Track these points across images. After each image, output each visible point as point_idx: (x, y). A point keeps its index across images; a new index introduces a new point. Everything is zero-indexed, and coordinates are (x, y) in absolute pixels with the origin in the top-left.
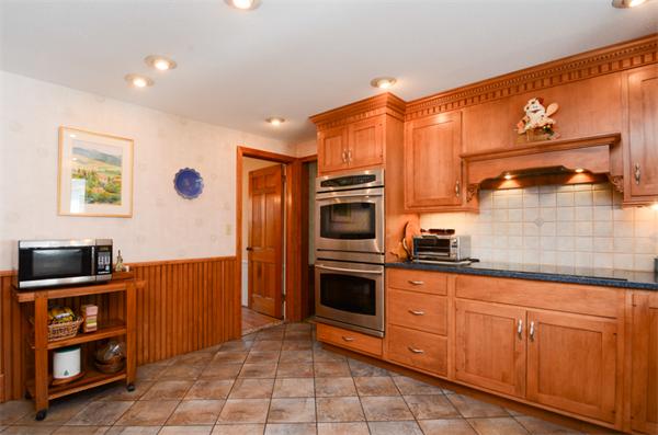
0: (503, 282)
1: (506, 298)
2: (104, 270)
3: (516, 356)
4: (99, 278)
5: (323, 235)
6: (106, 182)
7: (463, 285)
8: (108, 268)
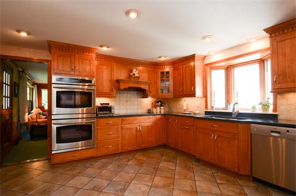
0: (134, 118)
1: (135, 122)
3: (137, 137)
5: (58, 106)
7: (124, 120)
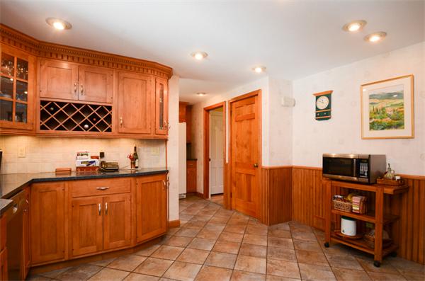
2: (364, 175)
4: (360, 180)
6: (392, 113)
8: (366, 174)
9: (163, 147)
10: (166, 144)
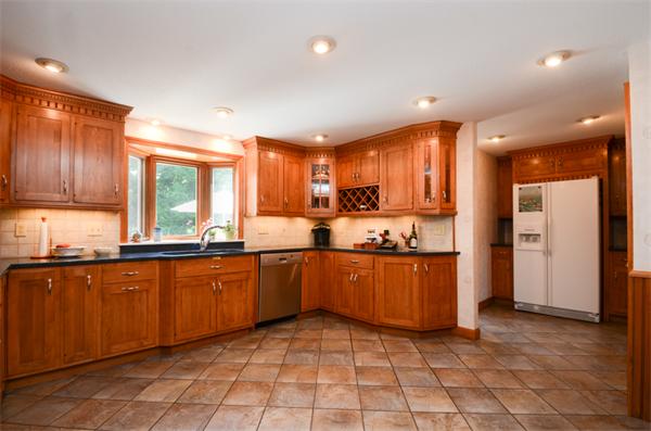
9: (448, 223)
10: (454, 220)
